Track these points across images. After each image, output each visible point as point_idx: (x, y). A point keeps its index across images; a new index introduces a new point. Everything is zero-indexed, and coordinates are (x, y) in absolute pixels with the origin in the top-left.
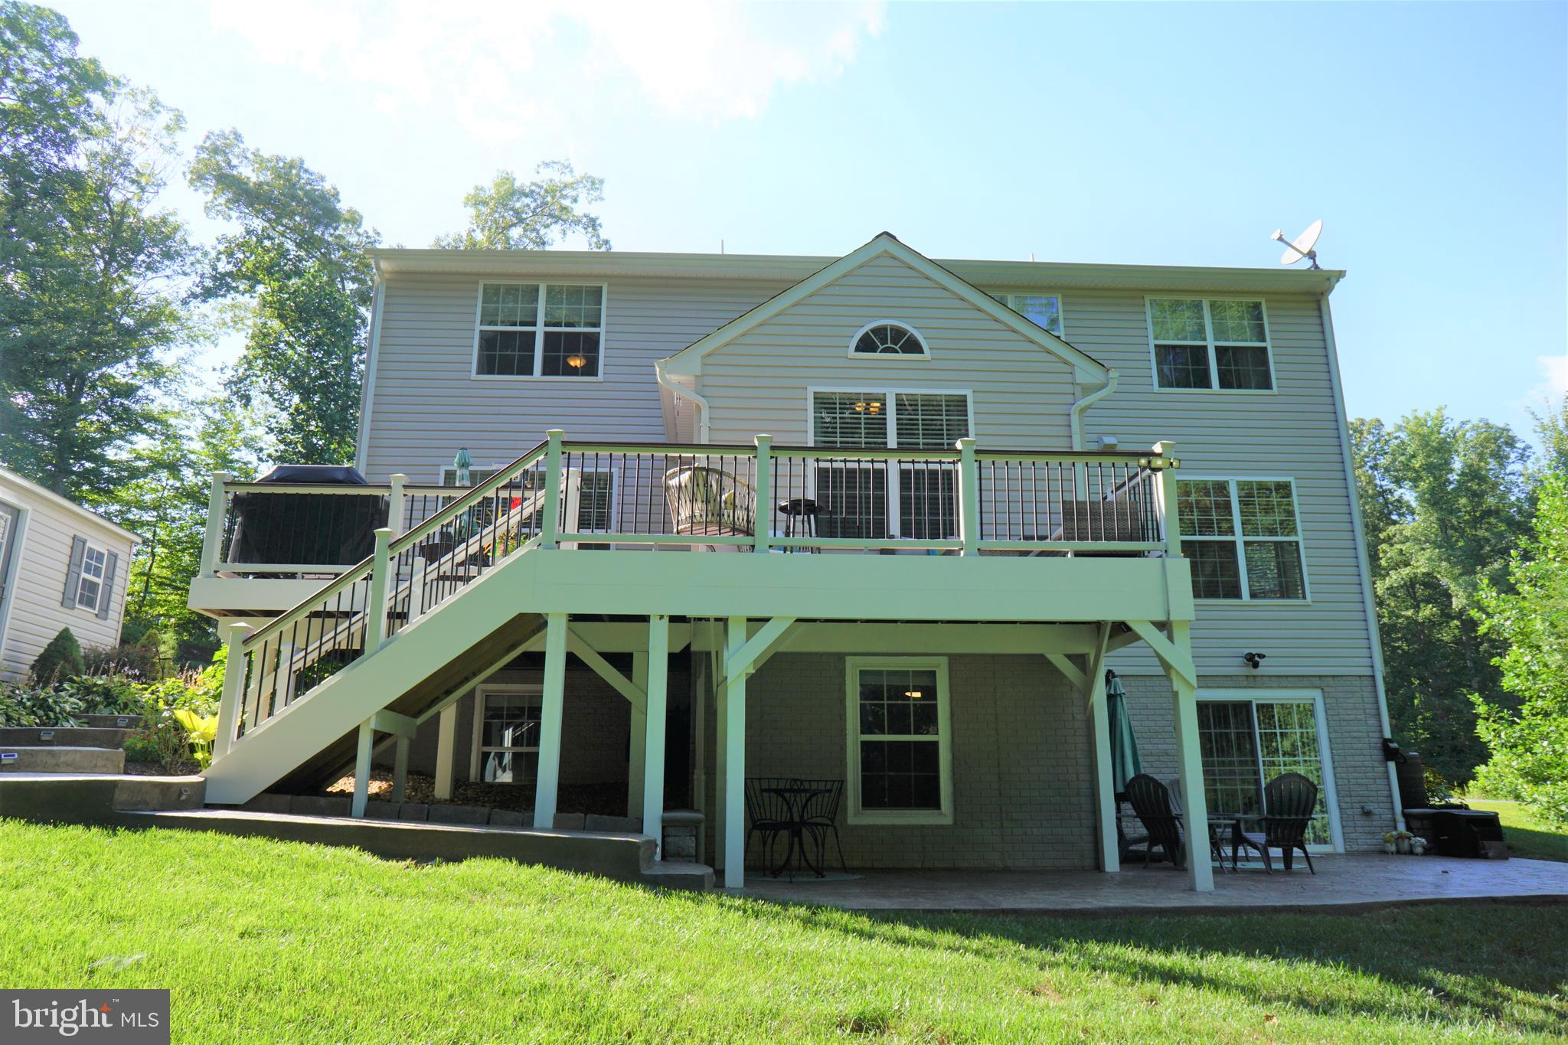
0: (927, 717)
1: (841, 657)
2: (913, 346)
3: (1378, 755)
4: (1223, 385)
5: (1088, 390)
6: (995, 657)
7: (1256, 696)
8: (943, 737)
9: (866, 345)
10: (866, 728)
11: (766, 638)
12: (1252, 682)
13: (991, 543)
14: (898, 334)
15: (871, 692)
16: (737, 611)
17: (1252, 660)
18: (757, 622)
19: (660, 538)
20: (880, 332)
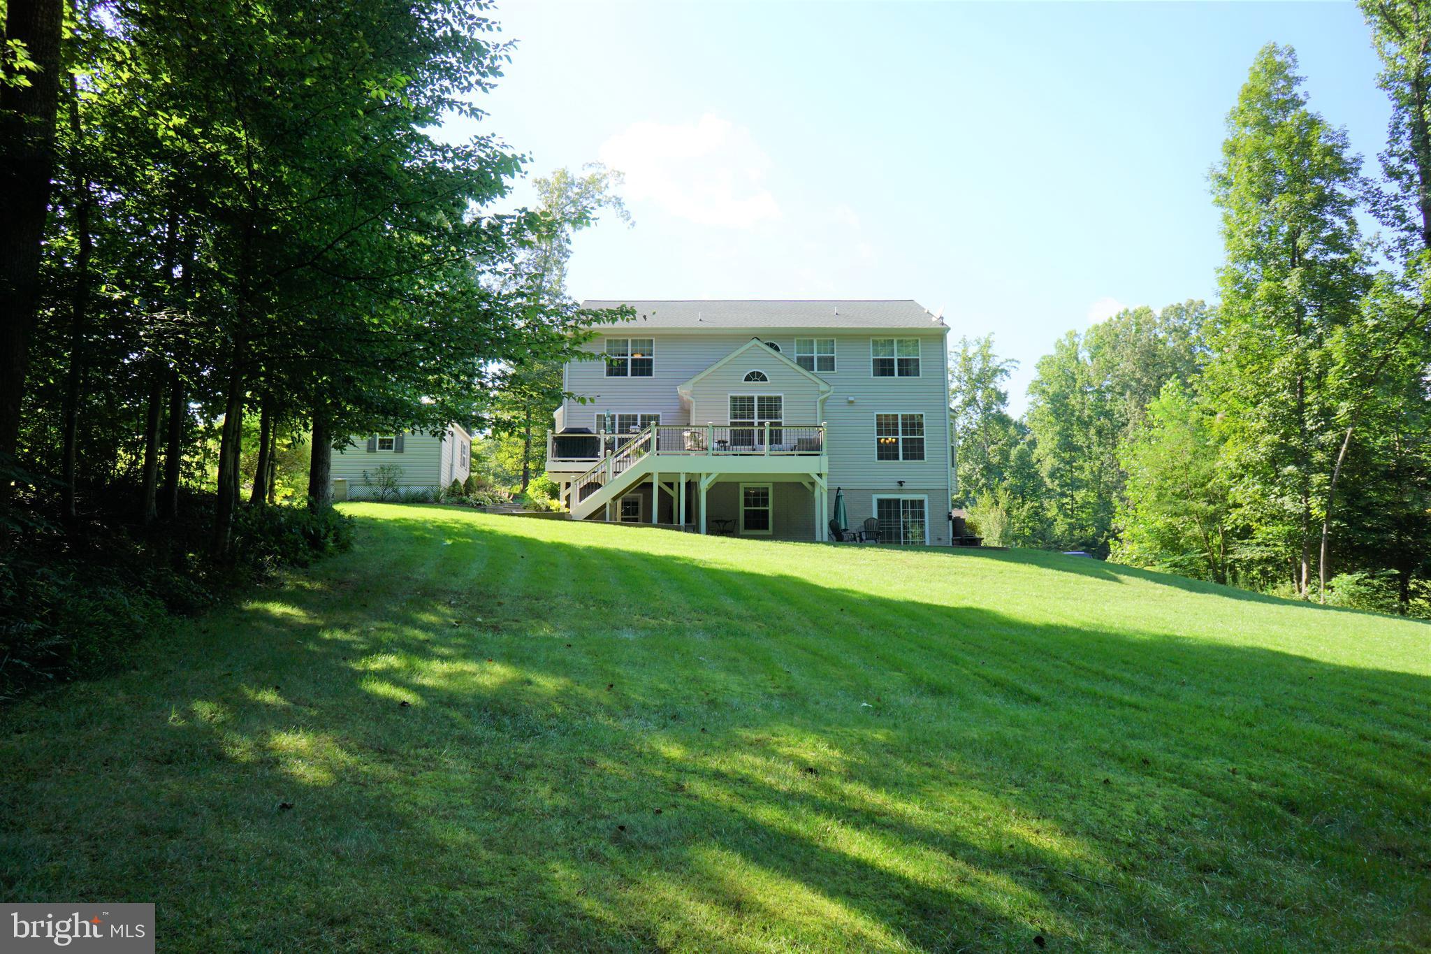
0: (766, 502)
1: (738, 483)
2: (764, 379)
3: (946, 518)
4: (899, 375)
5: (823, 393)
6: (787, 483)
7: (902, 497)
8: (770, 508)
9: (748, 379)
10: (746, 505)
11: (711, 478)
12: (901, 491)
13: (774, 452)
14: (759, 374)
15: (747, 494)
16: (704, 471)
17: (901, 483)
18: (708, 475)
19: (683, 452)
20: (753, 374)
